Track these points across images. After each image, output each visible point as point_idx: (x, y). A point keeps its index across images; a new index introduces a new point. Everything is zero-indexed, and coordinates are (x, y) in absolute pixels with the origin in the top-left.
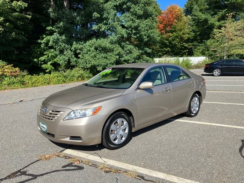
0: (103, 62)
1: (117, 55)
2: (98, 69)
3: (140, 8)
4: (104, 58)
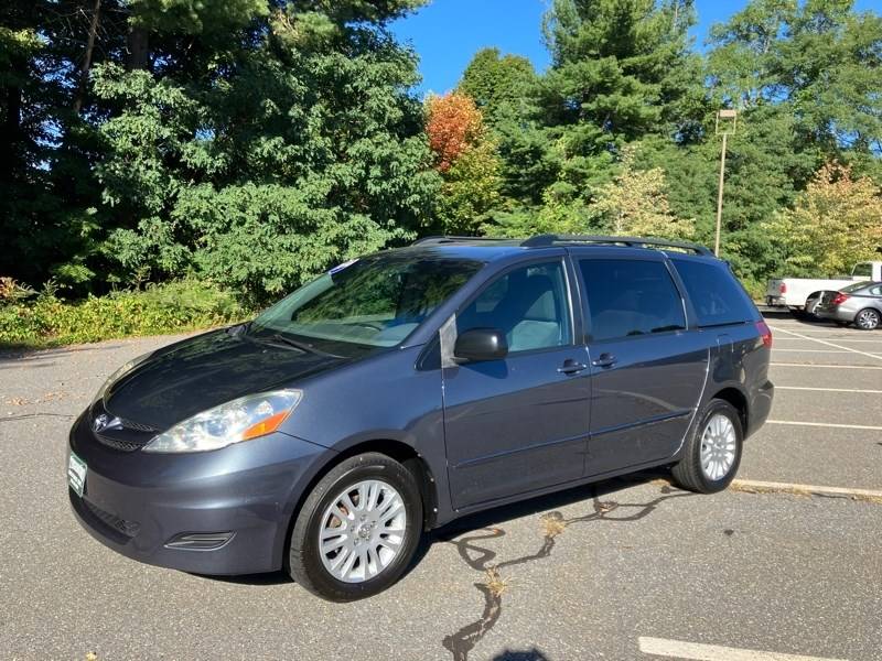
0: (286, 263)
1: (334, 242)
2: (269, 288)
3: (392, 99)
4: (289, 249)
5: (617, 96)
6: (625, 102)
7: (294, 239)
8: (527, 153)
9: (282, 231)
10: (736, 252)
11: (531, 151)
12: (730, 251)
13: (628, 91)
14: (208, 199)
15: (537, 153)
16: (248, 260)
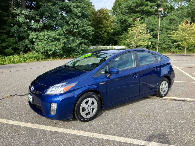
0: (53, 48)
1: (63, 43)
2: (49, 53)
5: (144, 7)
6: (145, 8)
7: (55, 42)
8: (123, 21)
9: (52, 41)
10: (170, 42)
11: (124, 21)
12: (169, 42)
13: (147, 5)
14: (37, 35)
15: (125, 21)
16: (44, 47)
